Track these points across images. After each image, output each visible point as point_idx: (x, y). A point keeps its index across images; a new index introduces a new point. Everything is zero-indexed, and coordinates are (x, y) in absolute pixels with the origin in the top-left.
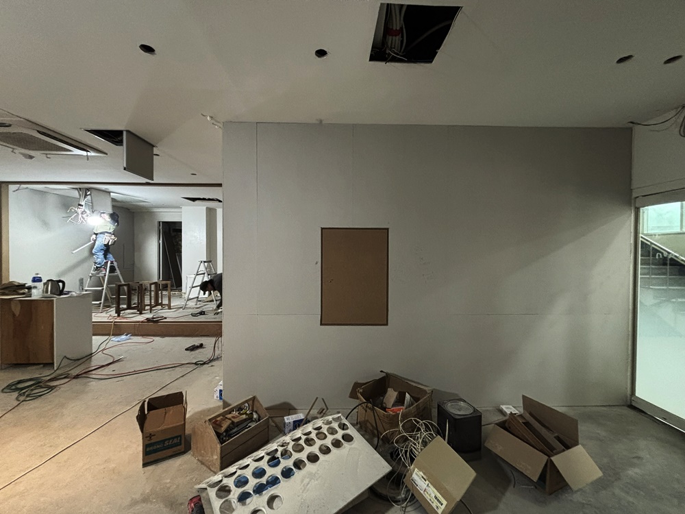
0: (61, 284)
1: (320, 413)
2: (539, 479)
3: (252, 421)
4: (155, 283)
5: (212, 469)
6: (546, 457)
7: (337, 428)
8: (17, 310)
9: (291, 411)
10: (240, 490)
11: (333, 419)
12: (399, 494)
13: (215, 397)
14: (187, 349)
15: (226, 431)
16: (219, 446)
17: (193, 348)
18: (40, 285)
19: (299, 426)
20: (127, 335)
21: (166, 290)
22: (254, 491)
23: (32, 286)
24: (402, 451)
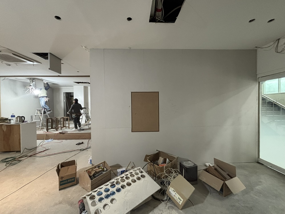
0: (23, 118)
1: (132, 168)
2: (220, 190)
3: (104, 171)
4: (63, 118)
5: (88, 190)
6: (223, 182)
7: (139, 173)
8: (5, 129)
9: (120, 167)
10: (99, 197)
11: (137, 169)
12: (164, 198)
13: (89, 163)
14: (77, 144)
15: (93, 175)
16: (90, 181)
17: (79, 144)
18: (14, 118)
19: (123, 173)
20: (51, 139)
21: (68, 121)
22: (105, 197)
23: (11, 119)
24: (165, 181)
